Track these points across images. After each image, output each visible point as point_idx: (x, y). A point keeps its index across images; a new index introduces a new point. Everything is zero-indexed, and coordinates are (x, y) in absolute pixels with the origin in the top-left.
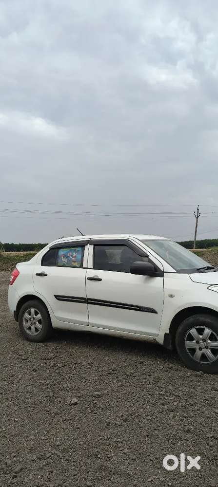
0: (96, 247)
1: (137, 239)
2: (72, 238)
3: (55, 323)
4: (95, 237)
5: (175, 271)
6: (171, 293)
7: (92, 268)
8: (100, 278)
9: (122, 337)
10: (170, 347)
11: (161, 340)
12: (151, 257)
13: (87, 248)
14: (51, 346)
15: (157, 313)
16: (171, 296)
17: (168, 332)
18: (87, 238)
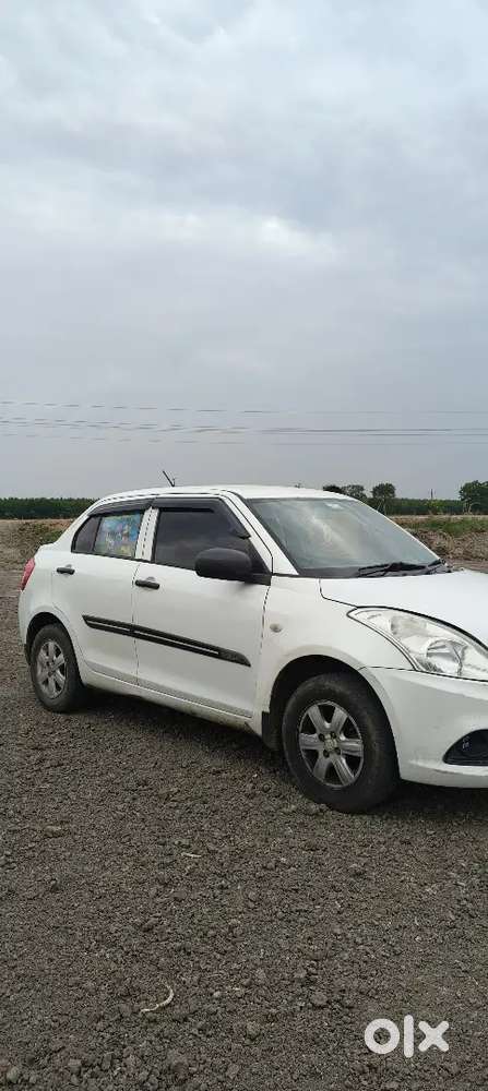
0: (163, 513)
1: (234, 495)
2: (130, 493)
3: (87, 676)
4: (165, 492)
5: (296, 573)
6: (276, 623)
7: (149, 559)
8: (157, 582)
9: (194, 714)
10: (272, 744)
11: (256, 726)
12: (254, 540)
13: (147, 514)
14: (78, 720)
15: (249, 665)
16: (275, 629)
17: (268, 710)
18: (147, 493)
